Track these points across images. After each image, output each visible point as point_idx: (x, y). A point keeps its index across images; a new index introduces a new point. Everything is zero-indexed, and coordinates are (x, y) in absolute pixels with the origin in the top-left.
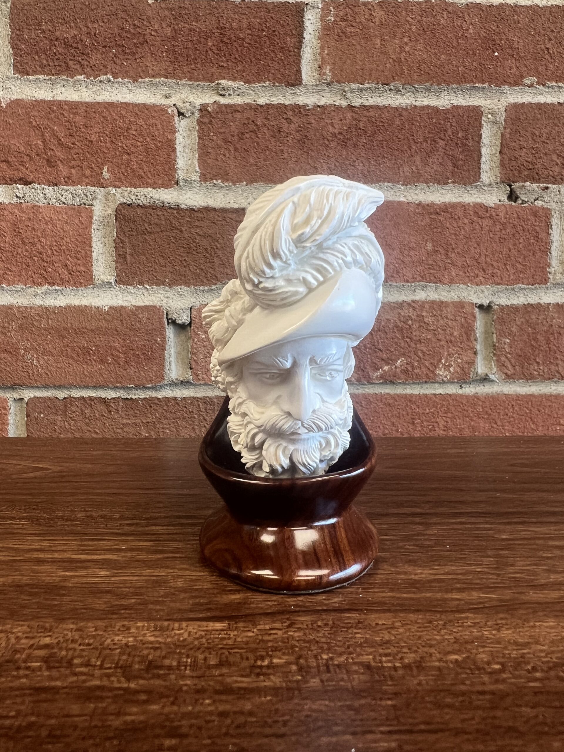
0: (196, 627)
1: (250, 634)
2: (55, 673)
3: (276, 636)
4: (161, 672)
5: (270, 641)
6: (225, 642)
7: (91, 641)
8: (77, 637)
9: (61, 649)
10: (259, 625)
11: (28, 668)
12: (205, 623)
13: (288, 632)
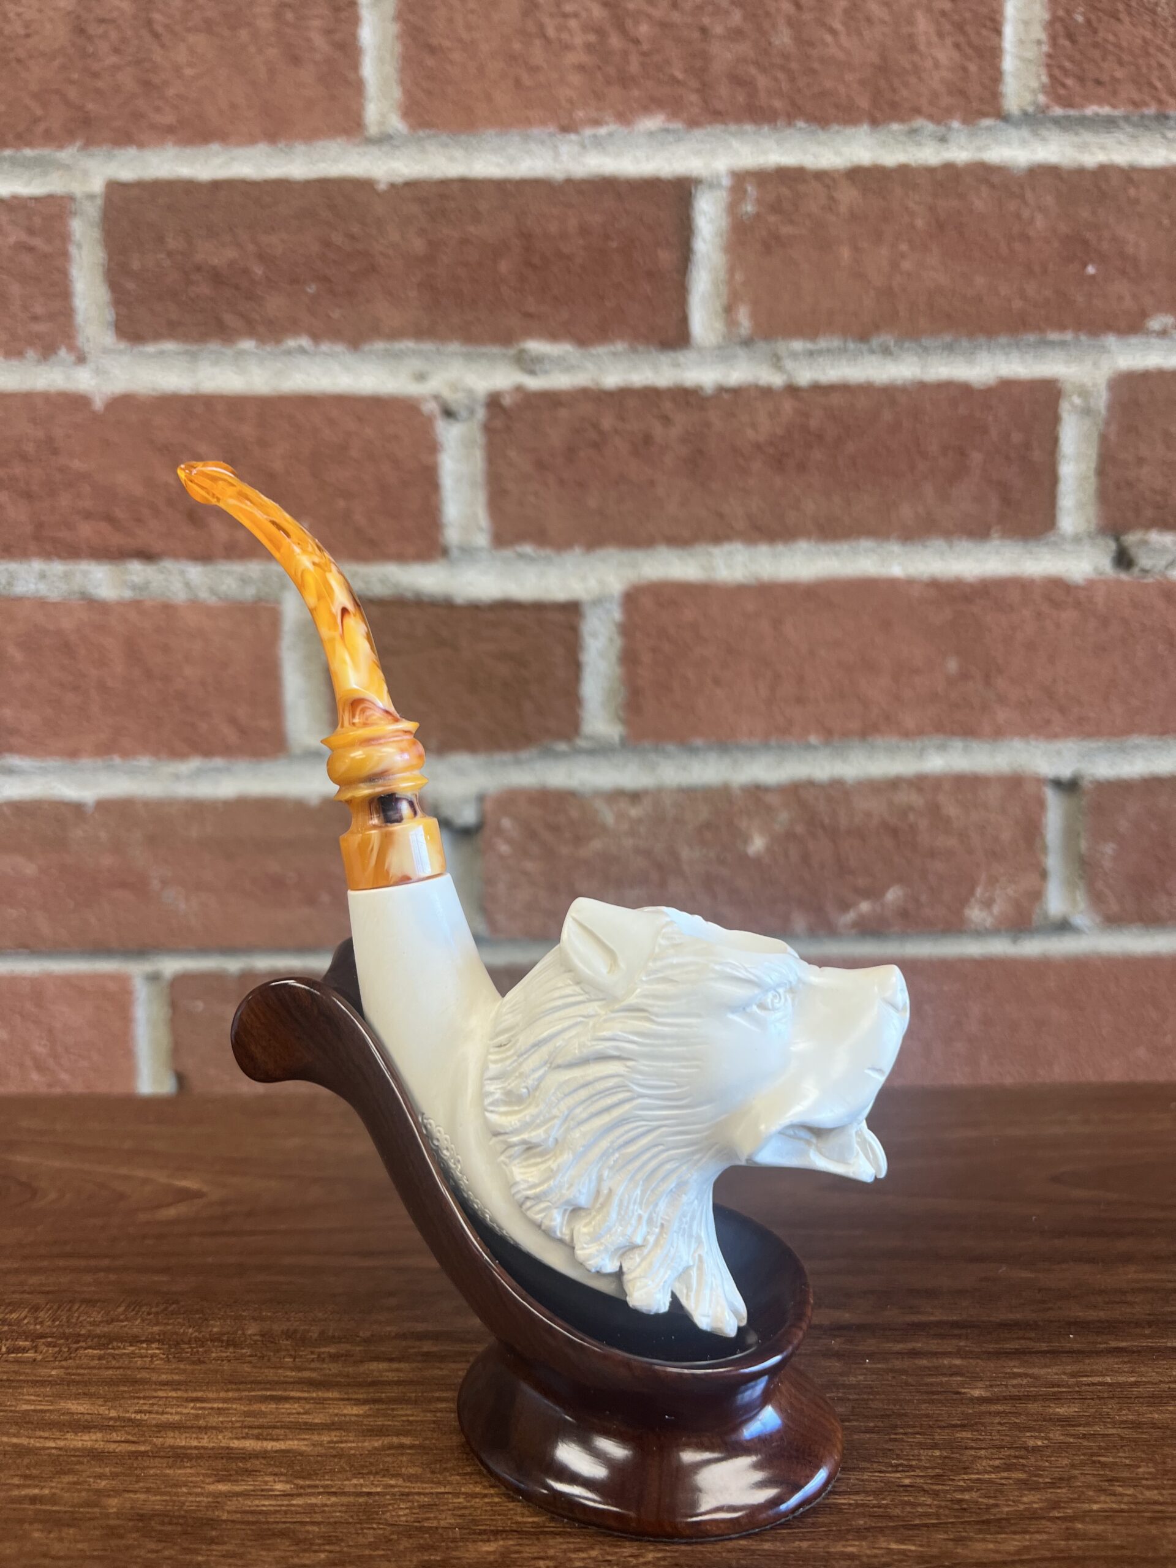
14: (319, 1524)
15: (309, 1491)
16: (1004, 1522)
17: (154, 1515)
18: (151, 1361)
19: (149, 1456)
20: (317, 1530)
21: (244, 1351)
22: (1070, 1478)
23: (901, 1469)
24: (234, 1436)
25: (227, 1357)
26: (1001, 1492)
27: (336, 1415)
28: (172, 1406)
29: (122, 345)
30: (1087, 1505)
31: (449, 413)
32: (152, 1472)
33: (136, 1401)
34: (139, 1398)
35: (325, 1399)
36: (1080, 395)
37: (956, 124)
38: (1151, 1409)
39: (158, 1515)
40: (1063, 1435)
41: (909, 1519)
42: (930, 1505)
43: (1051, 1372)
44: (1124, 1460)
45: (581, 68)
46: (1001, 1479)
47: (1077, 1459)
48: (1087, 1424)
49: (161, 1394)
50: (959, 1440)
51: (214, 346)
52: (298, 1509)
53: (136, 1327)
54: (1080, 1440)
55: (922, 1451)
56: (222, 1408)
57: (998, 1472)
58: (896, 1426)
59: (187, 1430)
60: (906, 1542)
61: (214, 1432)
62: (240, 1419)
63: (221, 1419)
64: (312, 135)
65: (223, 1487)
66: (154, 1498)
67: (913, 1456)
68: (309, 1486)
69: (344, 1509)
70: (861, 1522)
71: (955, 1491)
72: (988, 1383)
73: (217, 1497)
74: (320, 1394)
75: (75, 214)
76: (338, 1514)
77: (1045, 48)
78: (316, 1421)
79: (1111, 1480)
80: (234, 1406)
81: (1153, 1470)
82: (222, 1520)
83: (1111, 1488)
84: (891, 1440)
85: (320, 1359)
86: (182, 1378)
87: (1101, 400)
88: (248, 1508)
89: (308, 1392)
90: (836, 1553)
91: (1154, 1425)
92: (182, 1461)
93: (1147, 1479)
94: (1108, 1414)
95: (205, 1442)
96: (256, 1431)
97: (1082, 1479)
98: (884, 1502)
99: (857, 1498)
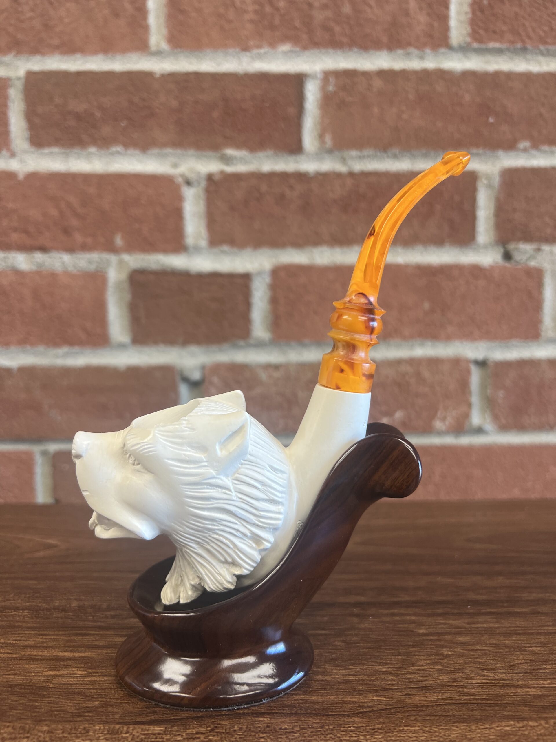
14: (97, 689)
15: (94, 674)
16: (429, 687)
17: (16, 685)
18: (24, 618)
19: (17, 659)
20: (96, 691)
21: (69, 614)
22: (463, 668)
23: (382, 664)
24: (60, 651)
25: (61, 616)
26: (430, 674)
27: (111, 641)
28: (31, 638)
29: (33, 149)
30: (471, 681)
31: (188, 183)
32: (18, 666)
33: (14, 635)
34: (16, 634)
35: (107, 634)
36: (486, 179)
37: (428, 51)
38: (505, 638)
39: (19, 685)
40: (461, 650)
41: (384, 686)
42: (394, 680)
43: (458, 622)
44: (490, 661)
45: (251, 21)
46: (430, 669)
47: (467, 660)
48: (473, 645)
49: (26, 632)
50: (411, 651)
51: (76, 150)
52: (88, 682)
53: (18, 603)
54: (469, 652)
55: (393, 657)
56: (56, 639)
57: (429, 666)
58: (381, 646)
59: (37, 648)
60: (381, 696)
61: (50, 649)
62: (64, 643)
63: (54, 643)
64: (124, 51)
65: (51, 673)
66: (18, 678)
67: (388, 658)
68: (94, 673)
69: (110, 682)
70: (361, 688)
71: (407, 674)
72: (427, 627)
73: (49, 677)
74: (105, 632)
75: (11, 86)
76: (106, 685)
77: (470, 16)
78: (101, 644)
79: (483, 670)
80: (62, 637)
81: (504, 665)
82: (50, 687)
83: (483, 673)
84: (378, 652)
85: (106, 617)
86: (38, 625)
87: (496, 181)
88: (63, 682)
89: (99, 631)
90: (347, 701)
91: (505, 646)
92: (34, 662)
93: (500, 669)
94: (484, 640)
95: (46, 653)
96: (71, 649)
97: (469, 669)
98: (372, 679)
99: (360, 677)
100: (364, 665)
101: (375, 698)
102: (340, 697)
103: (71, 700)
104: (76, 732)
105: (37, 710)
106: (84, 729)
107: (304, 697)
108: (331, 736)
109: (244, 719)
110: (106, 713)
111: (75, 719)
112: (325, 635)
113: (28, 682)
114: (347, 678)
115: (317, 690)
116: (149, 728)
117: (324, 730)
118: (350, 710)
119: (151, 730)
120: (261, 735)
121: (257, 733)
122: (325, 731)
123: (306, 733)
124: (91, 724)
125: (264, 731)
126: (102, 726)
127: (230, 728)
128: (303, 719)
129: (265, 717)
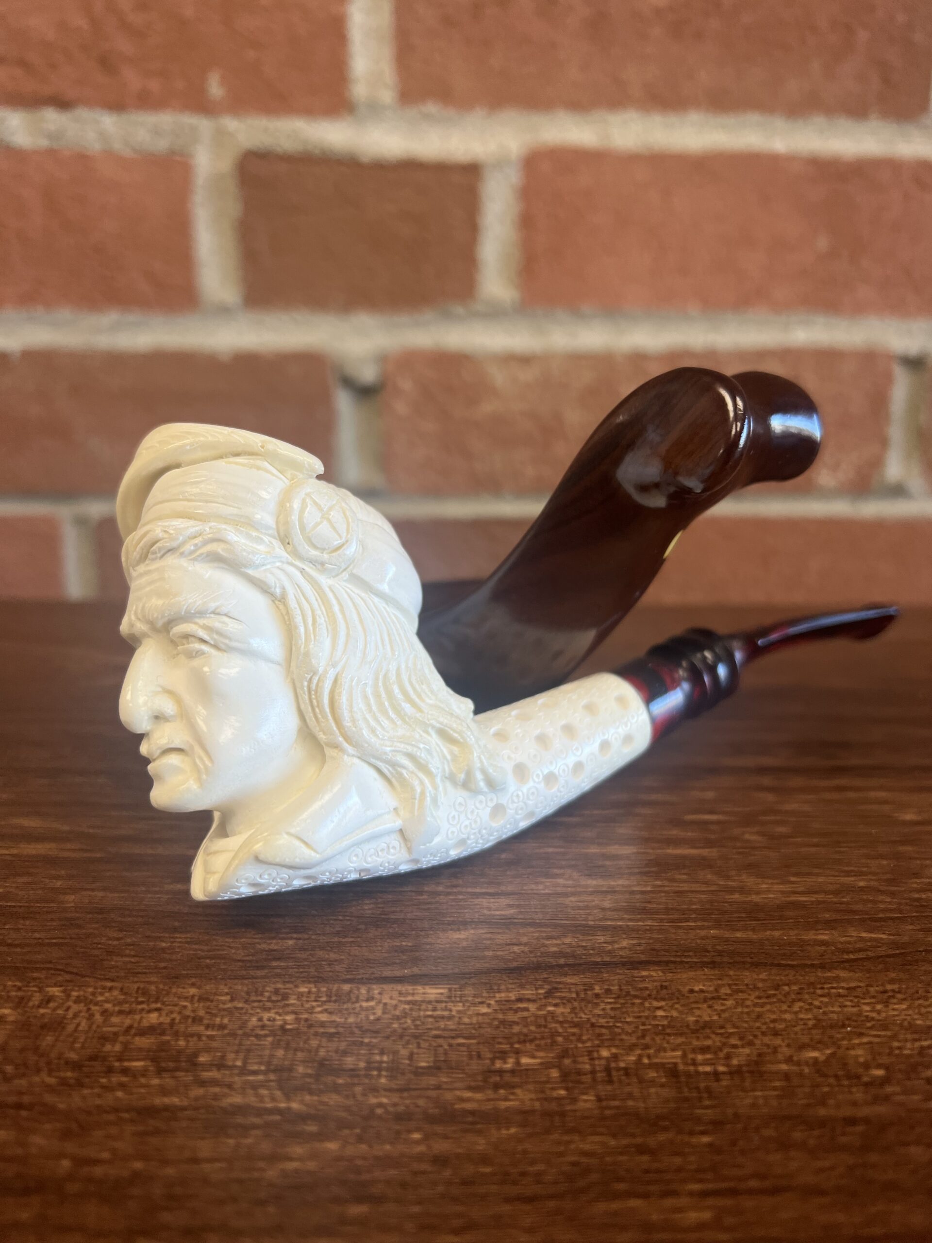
0: (395, 994)
1: (484, 1010)
2: (169, 1082)
3: (525, 1014)
4: (340, 1081)
5: (517, 1023)
6: (442, 1024)
7: (226, 1021)
8: (201, 1013)
9: (176, 1034)
10: (499, 991)
11: (125, 1071)
12: (410, 988)
13: (545, 1005)
60: (875, 932)
67: (861, 864)
70: (827, 916)
72: (916, 810)
84: (838, 852)
90: (810, 940)
98: (845, 900)
99: (817, 896)
100: (817, 875)
101: (864, 935)
102: (792, 933)
103: (234, 937)
104: (260, 998)
105: (167, 956)
106: (276, 992)
107: (718, 932)
108: (801, 1004)
109: (608, 972)
110: (315, 961)
111: (252, 973)
112: (718, 822)
113: (135, 903)
114: (793, 898)
115: (739, 919)
116: (414, 989)
117: (783, 992)
118: (820, 956)
119: (418, 993)
120: (656, 1004)
121: (645, 999)
122: (785, 996)
123: (747, 999)
124: (288, 982)
125: (659, 996)
126: (312, 986)
127: (585, 990)
128: (731, 973)
129: (652, 969)
